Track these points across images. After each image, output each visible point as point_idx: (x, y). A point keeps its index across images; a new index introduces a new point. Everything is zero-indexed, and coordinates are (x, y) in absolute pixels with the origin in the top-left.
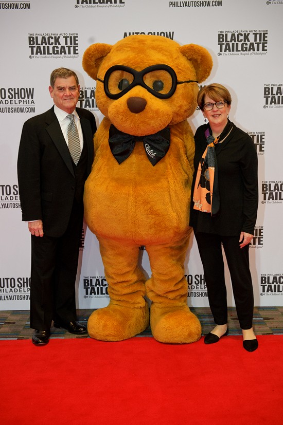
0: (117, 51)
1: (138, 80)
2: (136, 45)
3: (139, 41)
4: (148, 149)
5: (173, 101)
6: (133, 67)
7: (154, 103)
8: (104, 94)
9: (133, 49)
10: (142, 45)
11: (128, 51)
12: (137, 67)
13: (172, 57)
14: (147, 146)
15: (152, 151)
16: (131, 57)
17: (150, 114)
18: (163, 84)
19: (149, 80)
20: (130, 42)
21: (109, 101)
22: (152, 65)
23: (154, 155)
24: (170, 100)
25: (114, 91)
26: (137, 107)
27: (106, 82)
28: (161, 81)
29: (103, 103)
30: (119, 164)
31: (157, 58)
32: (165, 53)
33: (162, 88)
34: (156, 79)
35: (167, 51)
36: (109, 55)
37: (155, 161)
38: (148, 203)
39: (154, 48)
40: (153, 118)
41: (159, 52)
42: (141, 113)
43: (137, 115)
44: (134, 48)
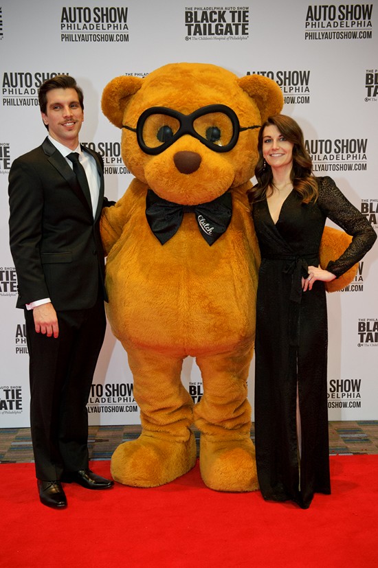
0: (152, 86)
1: (187, 127)
2: (179, 78)
3: (182, 73)
4: (202, 222)
5: (234, 155)
6: (177, 109)
7: (212, 159)
8: (137, 147)
9: (175, 83)
10: (187, 78)
11: (168, 86)
12: (184, 108)
13: (230, 94)
14: (201, 218)
15: (207, 225)
16: (173, 94)
17: (207, 175)
18: (219, 131)
19: (201, 127)
20: (169, 74)
21: (146, 157)
22: (204, 105)
23: (210, 230)
24: (230, 153)
25: (152, 143)
26: (188, 164)
27: (139, 131)
28: (217, 128)
29: (136, 160)
30: (162, 244)
31: (210, 96)
32: (220, 88)
33: (218, 137)
34: (210, 125)
35: (222, 86)
36: (139, 91)
37: (212, 239)
38: (206, 297)
39: (204, 82)
40: (210, 180)
41: (212, 86)
42: (194, 173)
43: (188, 176)
44: (177, 82)
